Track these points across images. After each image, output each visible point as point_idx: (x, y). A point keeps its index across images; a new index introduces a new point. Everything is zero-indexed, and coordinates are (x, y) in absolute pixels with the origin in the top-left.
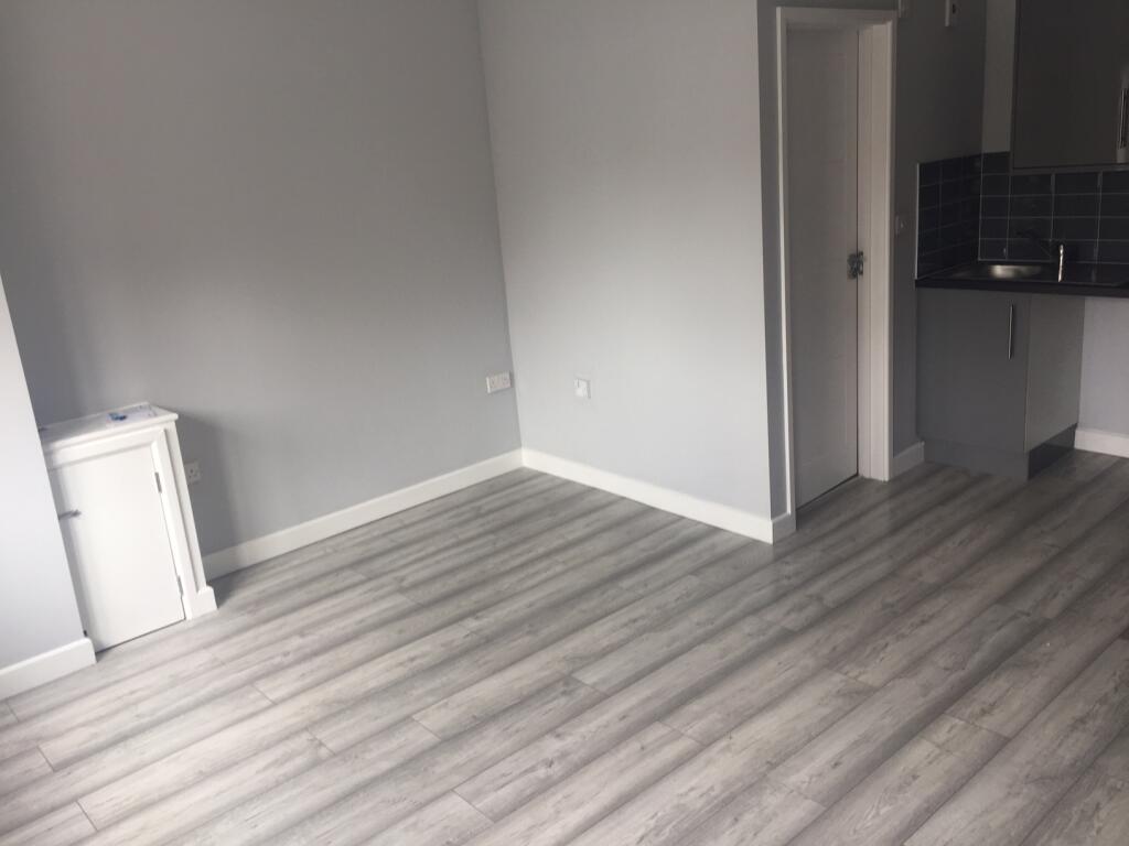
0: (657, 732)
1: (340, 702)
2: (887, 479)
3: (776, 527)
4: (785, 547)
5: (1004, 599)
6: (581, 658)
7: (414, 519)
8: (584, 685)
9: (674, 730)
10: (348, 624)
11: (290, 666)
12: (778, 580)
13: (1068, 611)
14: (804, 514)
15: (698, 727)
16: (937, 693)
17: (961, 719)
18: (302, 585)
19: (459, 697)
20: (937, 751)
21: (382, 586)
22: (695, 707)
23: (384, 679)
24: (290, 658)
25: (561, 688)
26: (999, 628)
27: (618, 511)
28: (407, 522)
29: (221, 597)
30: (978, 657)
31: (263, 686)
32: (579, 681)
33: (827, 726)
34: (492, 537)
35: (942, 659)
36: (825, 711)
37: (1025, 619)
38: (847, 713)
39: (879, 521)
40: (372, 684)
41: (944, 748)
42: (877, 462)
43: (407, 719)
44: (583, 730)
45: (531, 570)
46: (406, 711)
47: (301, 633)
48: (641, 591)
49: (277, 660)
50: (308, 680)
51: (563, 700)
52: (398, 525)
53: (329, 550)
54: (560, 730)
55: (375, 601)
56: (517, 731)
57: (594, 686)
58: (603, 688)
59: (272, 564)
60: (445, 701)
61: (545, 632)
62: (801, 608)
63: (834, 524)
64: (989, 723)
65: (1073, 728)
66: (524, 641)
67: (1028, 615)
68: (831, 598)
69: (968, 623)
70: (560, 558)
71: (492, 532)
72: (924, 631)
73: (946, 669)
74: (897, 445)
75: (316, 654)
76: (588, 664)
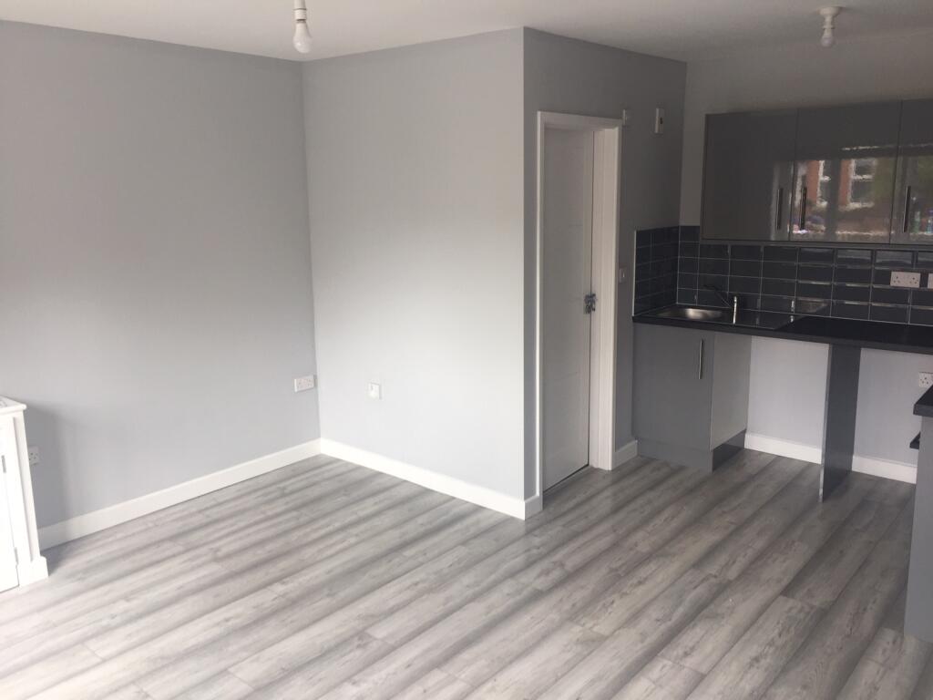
0: (437, 677)
1: (162, 658)
2: (610, 469)
3: (527, 507)
4: (534, 524)
5: (699, 564)
6: (372, 616)
7: (227, 498)
8: (376, 639)
9: (450, 675)
10: (170, 589)
11: (117, 627)
12: (528, 550)
13: (745, 574)
14: (550, 495)
15: (468, 673)
16: (652, 638)
17: (670, 660)
18: (126, 555)
19: (269, 652)
20: (653, 686)
21: (198, 557)
22: (466, 655)
23: (201, 638)
24: (118, 620)
25: (356, 642)
26: (695, 587)
27: (402, 492)
28: (221, 500)
29: (52, 566)
30: (681, 610)
31: (93, 644)
32: (370, 636)
33: (570, 668)
34: (295, 514)
35: (654, 612)
36: (569, 656)
37: (713, 580)
38: (584, 658)
39: (604, 503)
40: (192, 642)
41: (658, 684)
42: (603, 456)
43: (224, 672)
44: (375, 677)
45: (330, 541)
46: (223, 665)
47: (126, 598)
48: (421, 559)
49: (104, 623)
50: (135, 639)
51: (358, 653)
52: (213, 503)
53: (150, 525)
54: (356, 678)
55: (193, 569)
56: (320, 680)
57: (383, 640)
58: (391, 642)
59: (98, 537)
60: (256, 656)
61: (342, 595)
62: (547, 572)
63: (572, 503)
64: (690, 662)
65: (751, 665)
66: (323, 603)
67: (715, 577)
68: (569, 565)
69: (672, 584)
70: (354, 531)
71: (296, 508)
72: (640, 590)
73: (658, 620)
74: (618, 442)
75: (140, 616)
76: (380, 621)
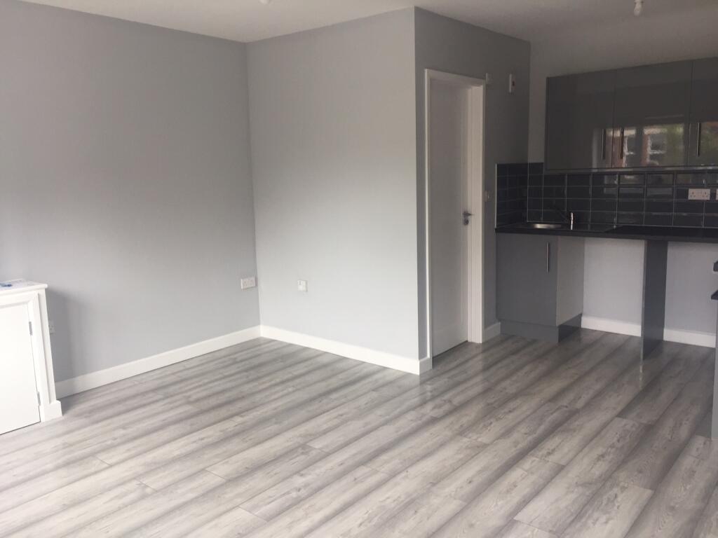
0: (363, 470)
1: (155, 463)
2: (481, 342)
3: (421, 365)
4: (425, 379)
5: (554, 398)
6: (310, 435)
7: (192, 365)
8: (315, 449)
9: (373, 469)
10: (156, 421)
11: (119, 445)
12: (423, 393)
13: (588, 405)
14: (436, 360)
15: (387, 468)
16: (523, 445)
17: (536, 457)
18: (119, 402)
19: (234, 458)
20: (526, 473)
21: (175, 401)
22: (384, 457)
23: (183, 451)
24: (118, 441)
25: (300, 450)
26: (552, 414)
27: (325, 360)
28: (188, 366)
29: (65, 409)
30: (542, 427)
31: (102, 456)
32: (310, 447)
33: (463, 463)
34: (245, 374)
35: (523, 429)
36: (461, 456)
37: (565, 409)
38: (473, 457)
39: (477, 363)
40: (177, 453)
41: (530, 472)
42: (475, 331)
43: (203, 470)
44: (318, 471)
45: (273, 391)
46: (201, 466)
47: (124, 427)
48: (343, 400)
49: (109, 442)
50: (133, 452)
51: (303, 457)
52: (182, 368)
53: (136, 383)
54: (302, 472)
55: (172, 409)
56: (276, 474)
57: (320, 449)
58: (327, 450)
59: (100, 389)
60: (226, 460)
61: (286, 422)
62: (439, 406)
63: (455, 363)
64: (554, 458)
65: (598, 459)
66: (273, 428)
67: (566, 407)
68: (456, 401)
69: (535, 412)
70: (290, 384)
71: (246, 370)
72: (511, 416)
73: (526, 434)
74: (487, 323)
75: (135, 438)
76: (315, 439)
